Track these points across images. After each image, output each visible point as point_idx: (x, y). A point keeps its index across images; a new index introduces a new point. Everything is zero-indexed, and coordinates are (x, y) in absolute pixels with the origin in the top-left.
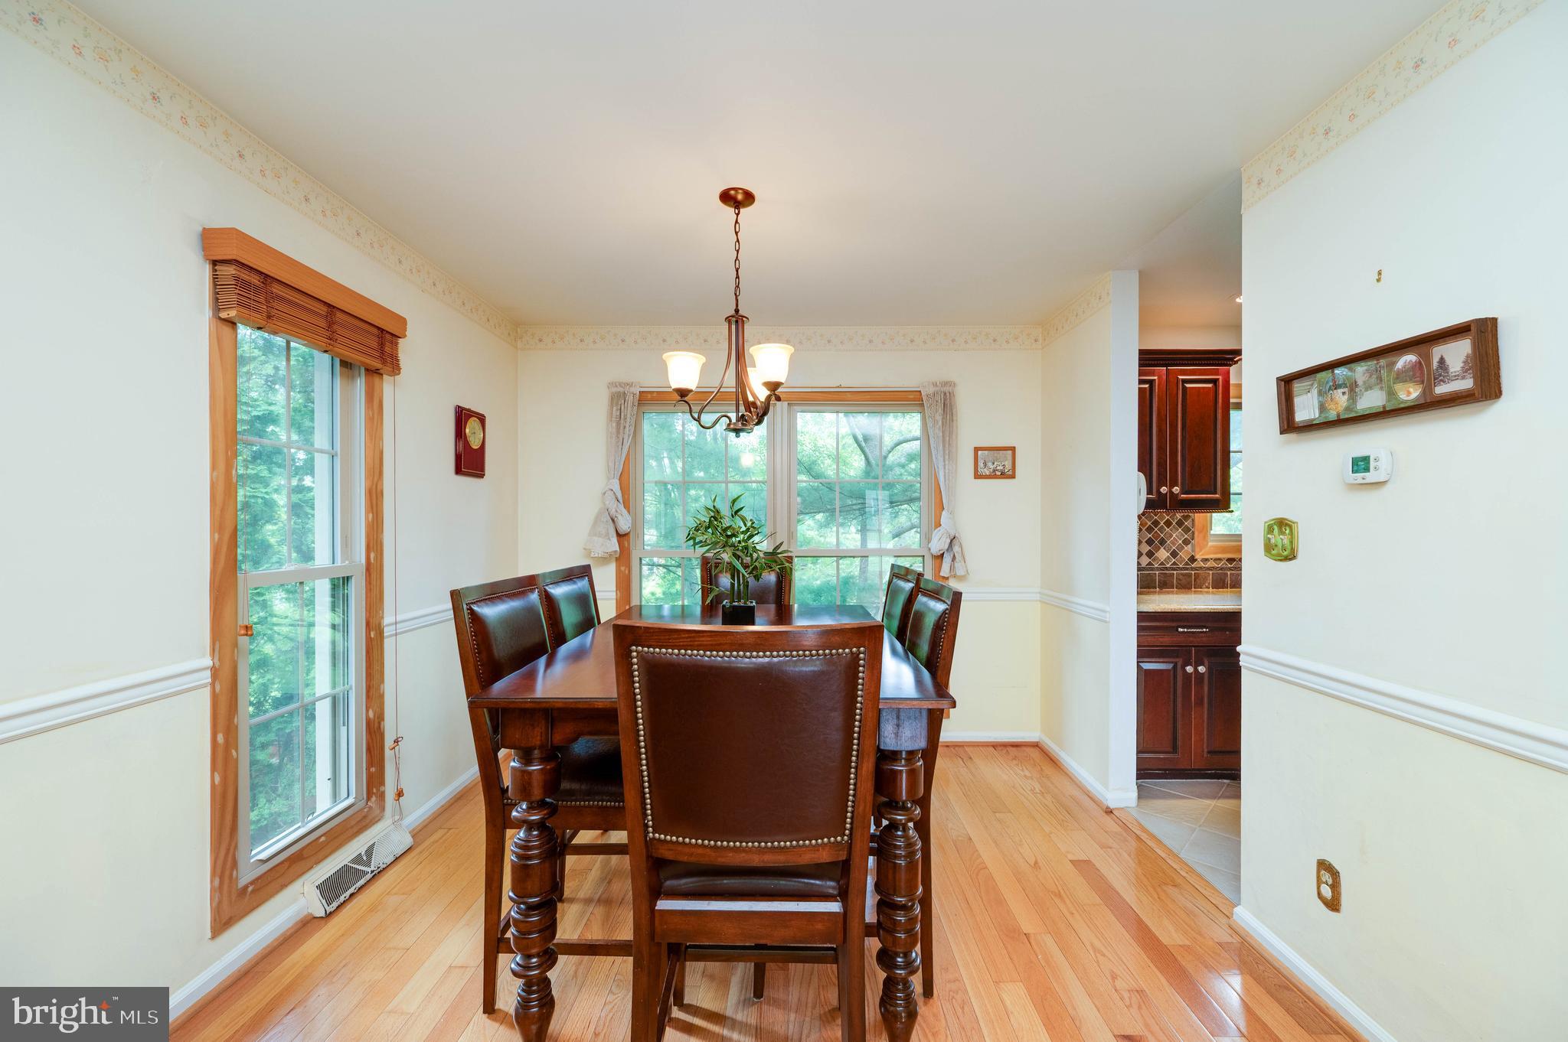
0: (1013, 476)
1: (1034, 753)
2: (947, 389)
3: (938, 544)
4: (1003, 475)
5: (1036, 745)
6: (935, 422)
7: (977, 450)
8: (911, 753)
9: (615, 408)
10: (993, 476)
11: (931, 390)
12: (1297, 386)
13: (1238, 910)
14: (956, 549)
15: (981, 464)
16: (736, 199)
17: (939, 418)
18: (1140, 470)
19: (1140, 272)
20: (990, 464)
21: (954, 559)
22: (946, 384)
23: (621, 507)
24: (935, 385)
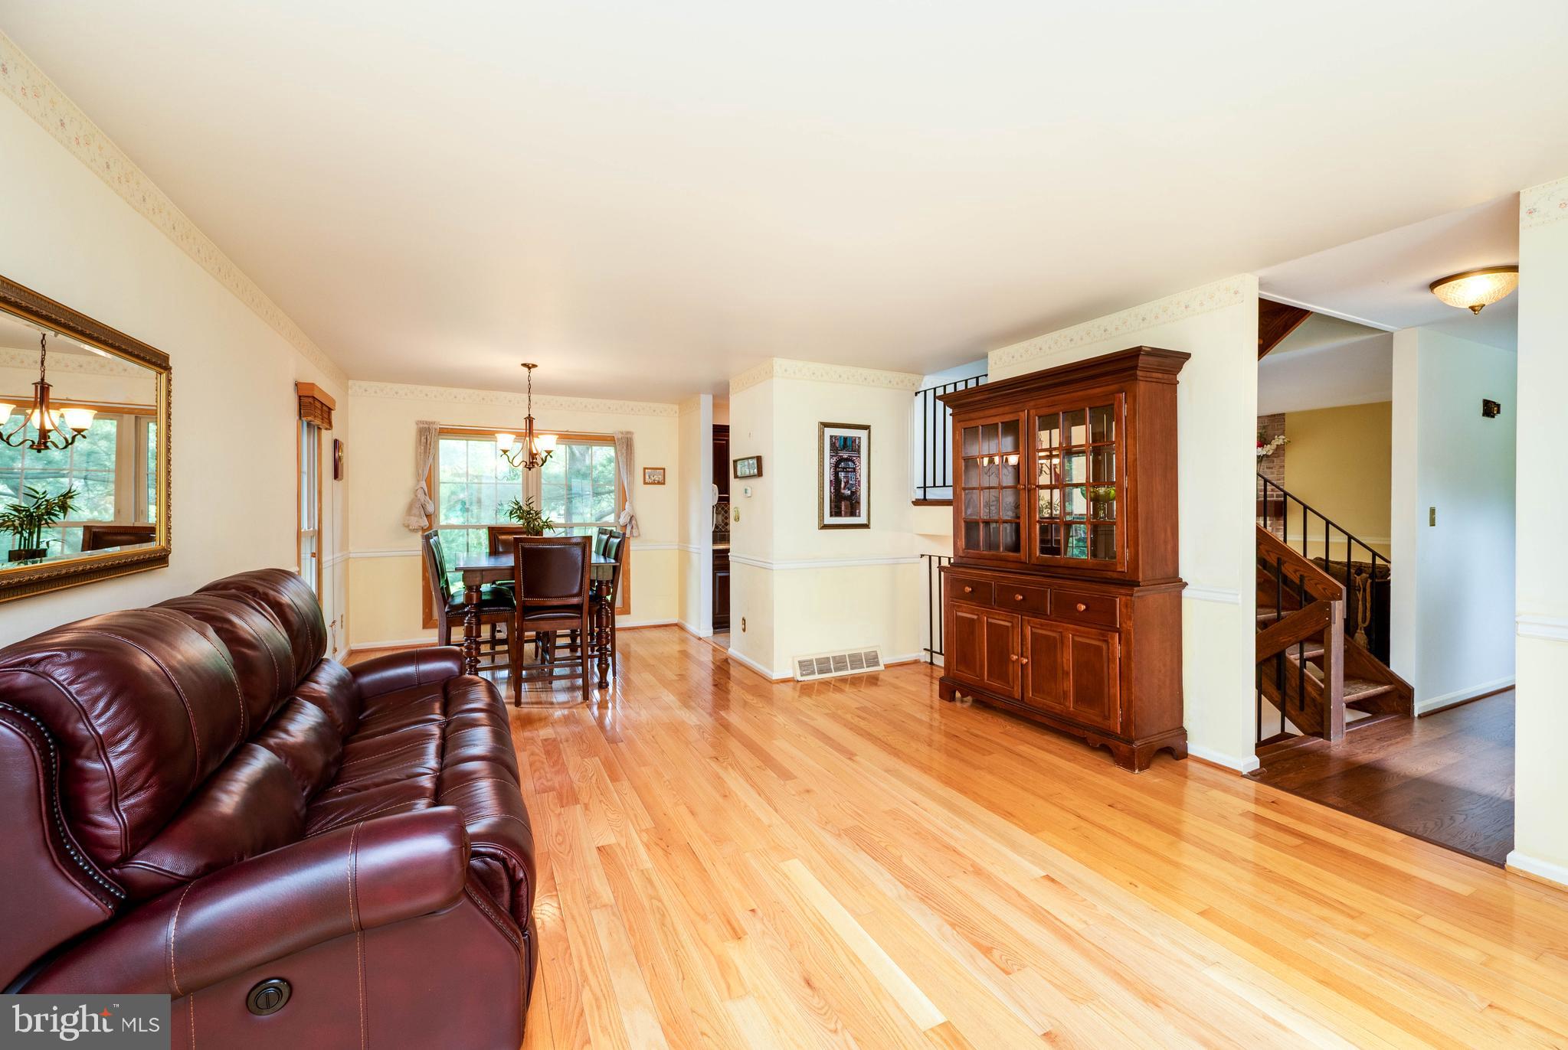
0: (664, 484)
1: (676, 628)
2: (629, 436)
3: (623, 520)
4: (659, 483)
5: (676, 625)
6: (622, 454)
7: (645, 469)
8: (607, 582)
9: (423, 438)
10: (653, 483)
11: (620, 436)
12: (738, 462)
13: (729, 649)
14: (634, 522)
15: (647, 477)
16: (529, 367)
17: (624, 451)
18: (714, 483)
19: (714, 397)
20: (652, 477)
21: (632, 528)
22: (628, 433)
23: (428, 498)
24: (622, 433)
